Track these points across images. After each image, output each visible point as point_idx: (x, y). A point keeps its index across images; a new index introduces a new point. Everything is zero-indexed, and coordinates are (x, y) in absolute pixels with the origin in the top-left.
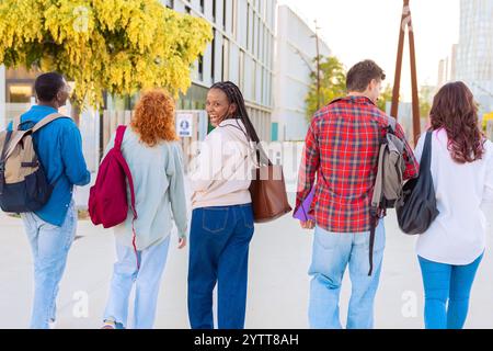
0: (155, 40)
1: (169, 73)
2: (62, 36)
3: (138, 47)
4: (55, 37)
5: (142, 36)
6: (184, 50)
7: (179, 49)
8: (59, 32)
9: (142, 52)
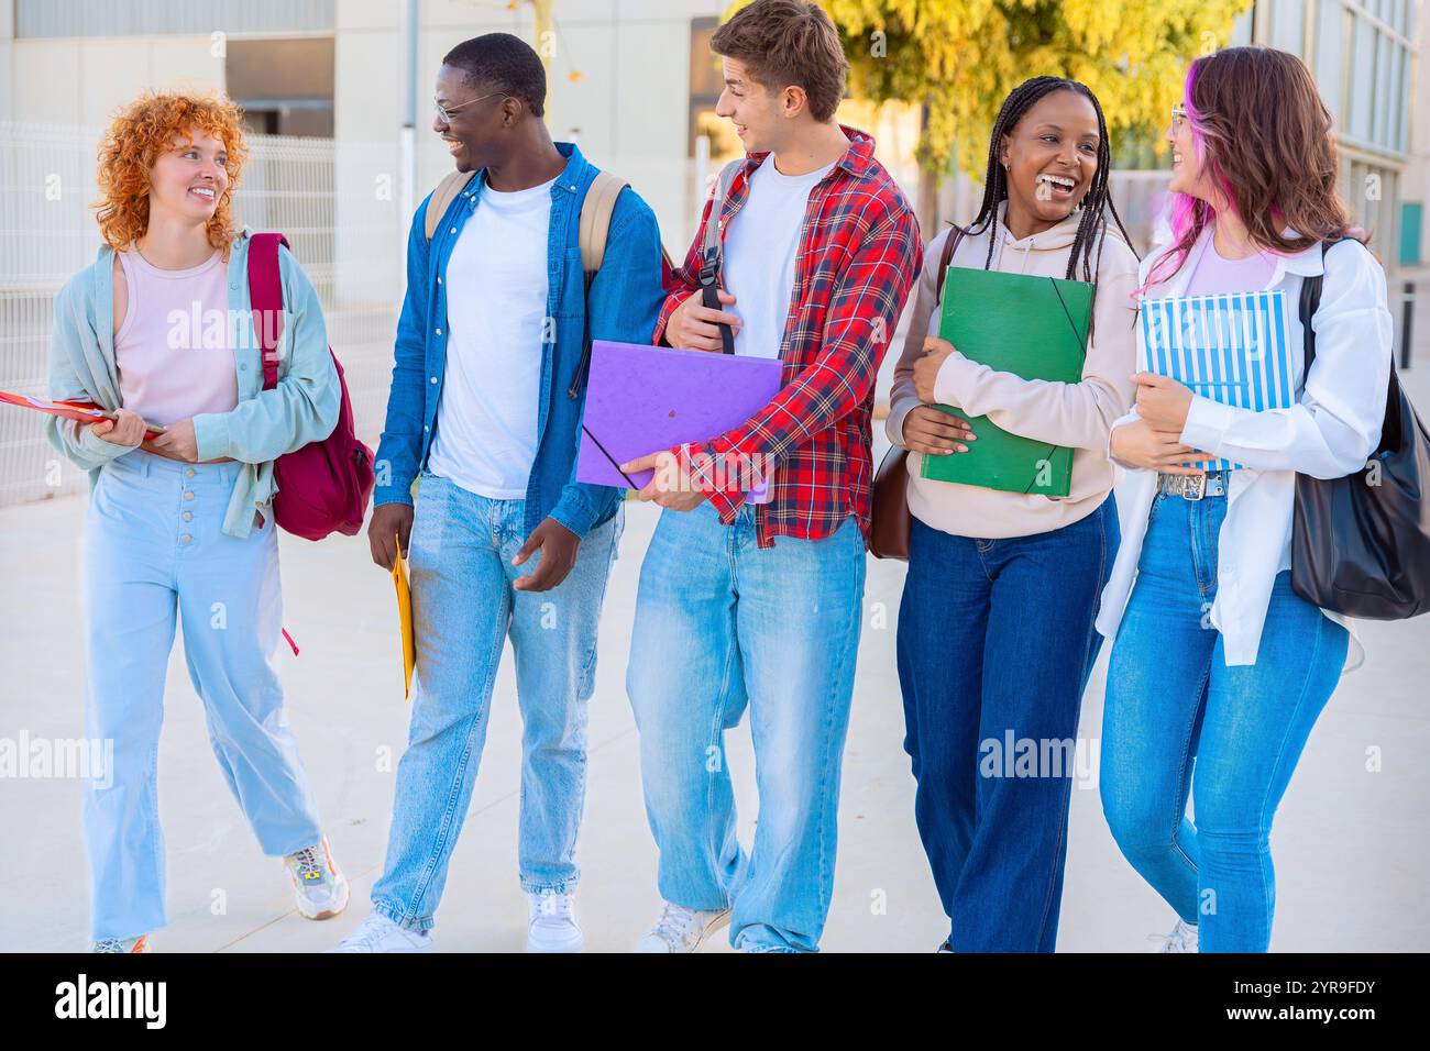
0: (1123, 22)
1: (1147, 95)
2: (924, 20)
3: (1084, 38)
4: (909, 23)
5: (1097, 17)
6: (1186, 40)
7: (1172, 37)
8: (917, 14)
9: (1093, 50)
